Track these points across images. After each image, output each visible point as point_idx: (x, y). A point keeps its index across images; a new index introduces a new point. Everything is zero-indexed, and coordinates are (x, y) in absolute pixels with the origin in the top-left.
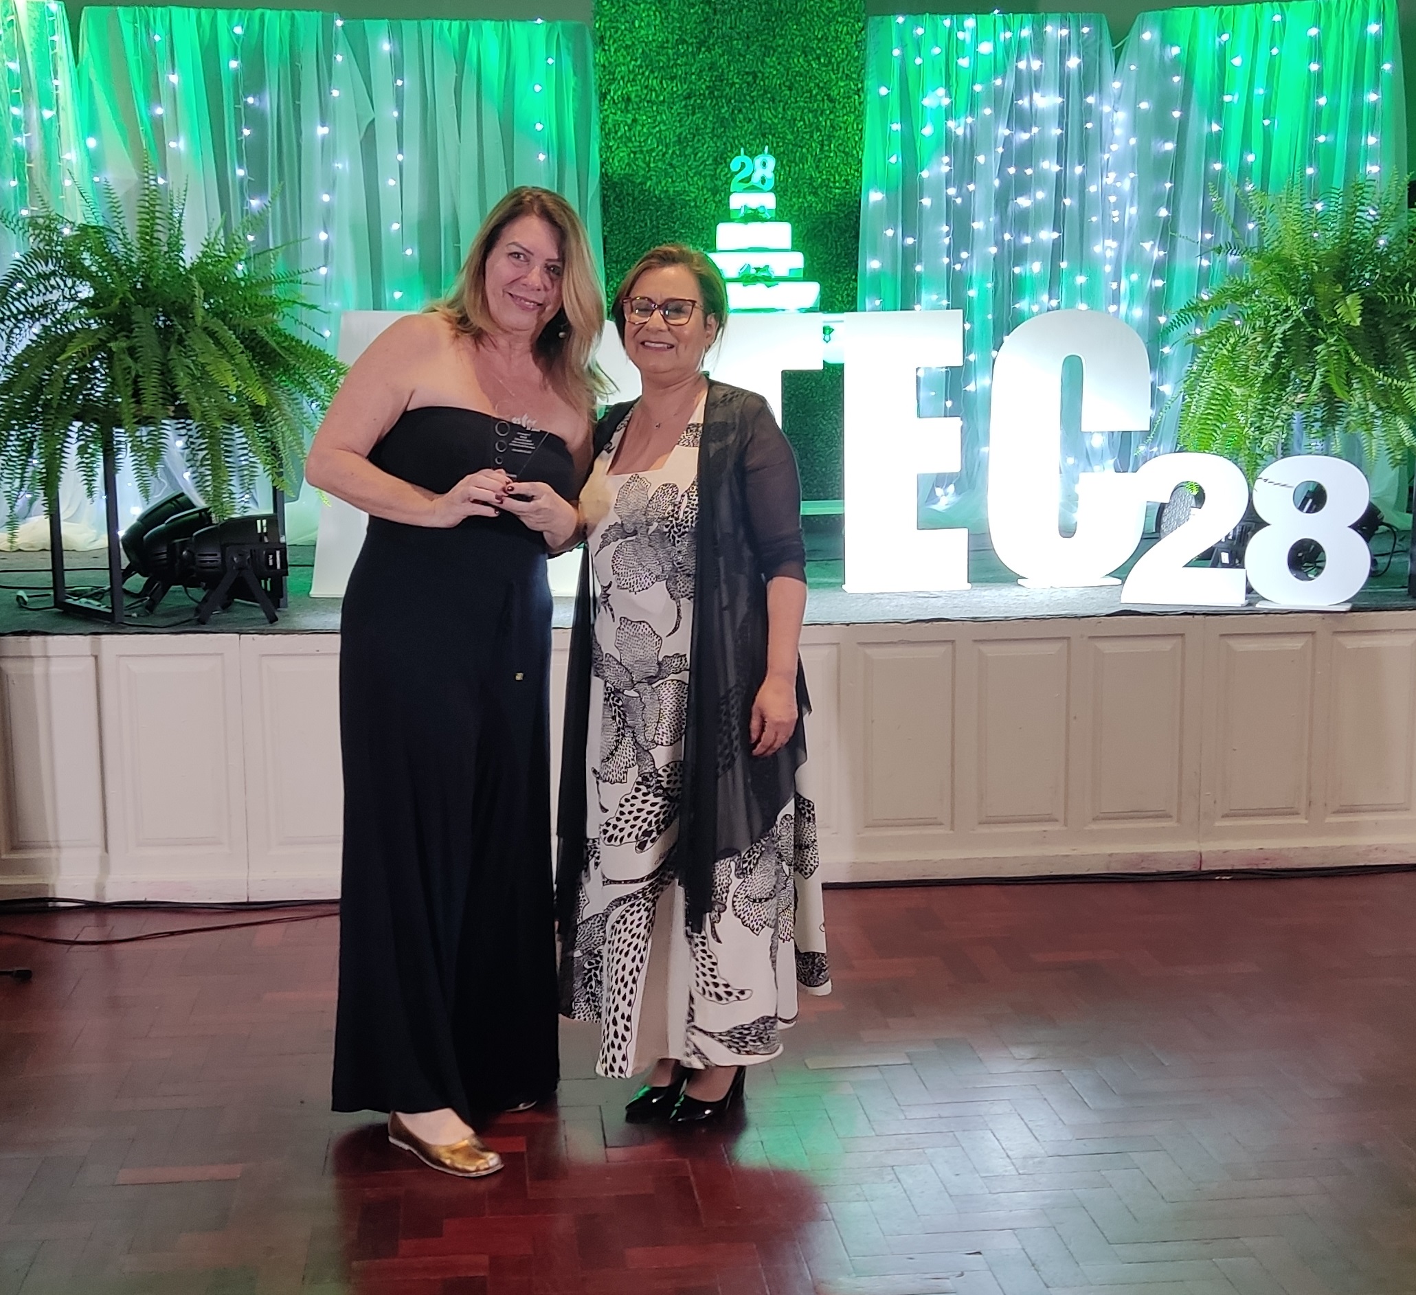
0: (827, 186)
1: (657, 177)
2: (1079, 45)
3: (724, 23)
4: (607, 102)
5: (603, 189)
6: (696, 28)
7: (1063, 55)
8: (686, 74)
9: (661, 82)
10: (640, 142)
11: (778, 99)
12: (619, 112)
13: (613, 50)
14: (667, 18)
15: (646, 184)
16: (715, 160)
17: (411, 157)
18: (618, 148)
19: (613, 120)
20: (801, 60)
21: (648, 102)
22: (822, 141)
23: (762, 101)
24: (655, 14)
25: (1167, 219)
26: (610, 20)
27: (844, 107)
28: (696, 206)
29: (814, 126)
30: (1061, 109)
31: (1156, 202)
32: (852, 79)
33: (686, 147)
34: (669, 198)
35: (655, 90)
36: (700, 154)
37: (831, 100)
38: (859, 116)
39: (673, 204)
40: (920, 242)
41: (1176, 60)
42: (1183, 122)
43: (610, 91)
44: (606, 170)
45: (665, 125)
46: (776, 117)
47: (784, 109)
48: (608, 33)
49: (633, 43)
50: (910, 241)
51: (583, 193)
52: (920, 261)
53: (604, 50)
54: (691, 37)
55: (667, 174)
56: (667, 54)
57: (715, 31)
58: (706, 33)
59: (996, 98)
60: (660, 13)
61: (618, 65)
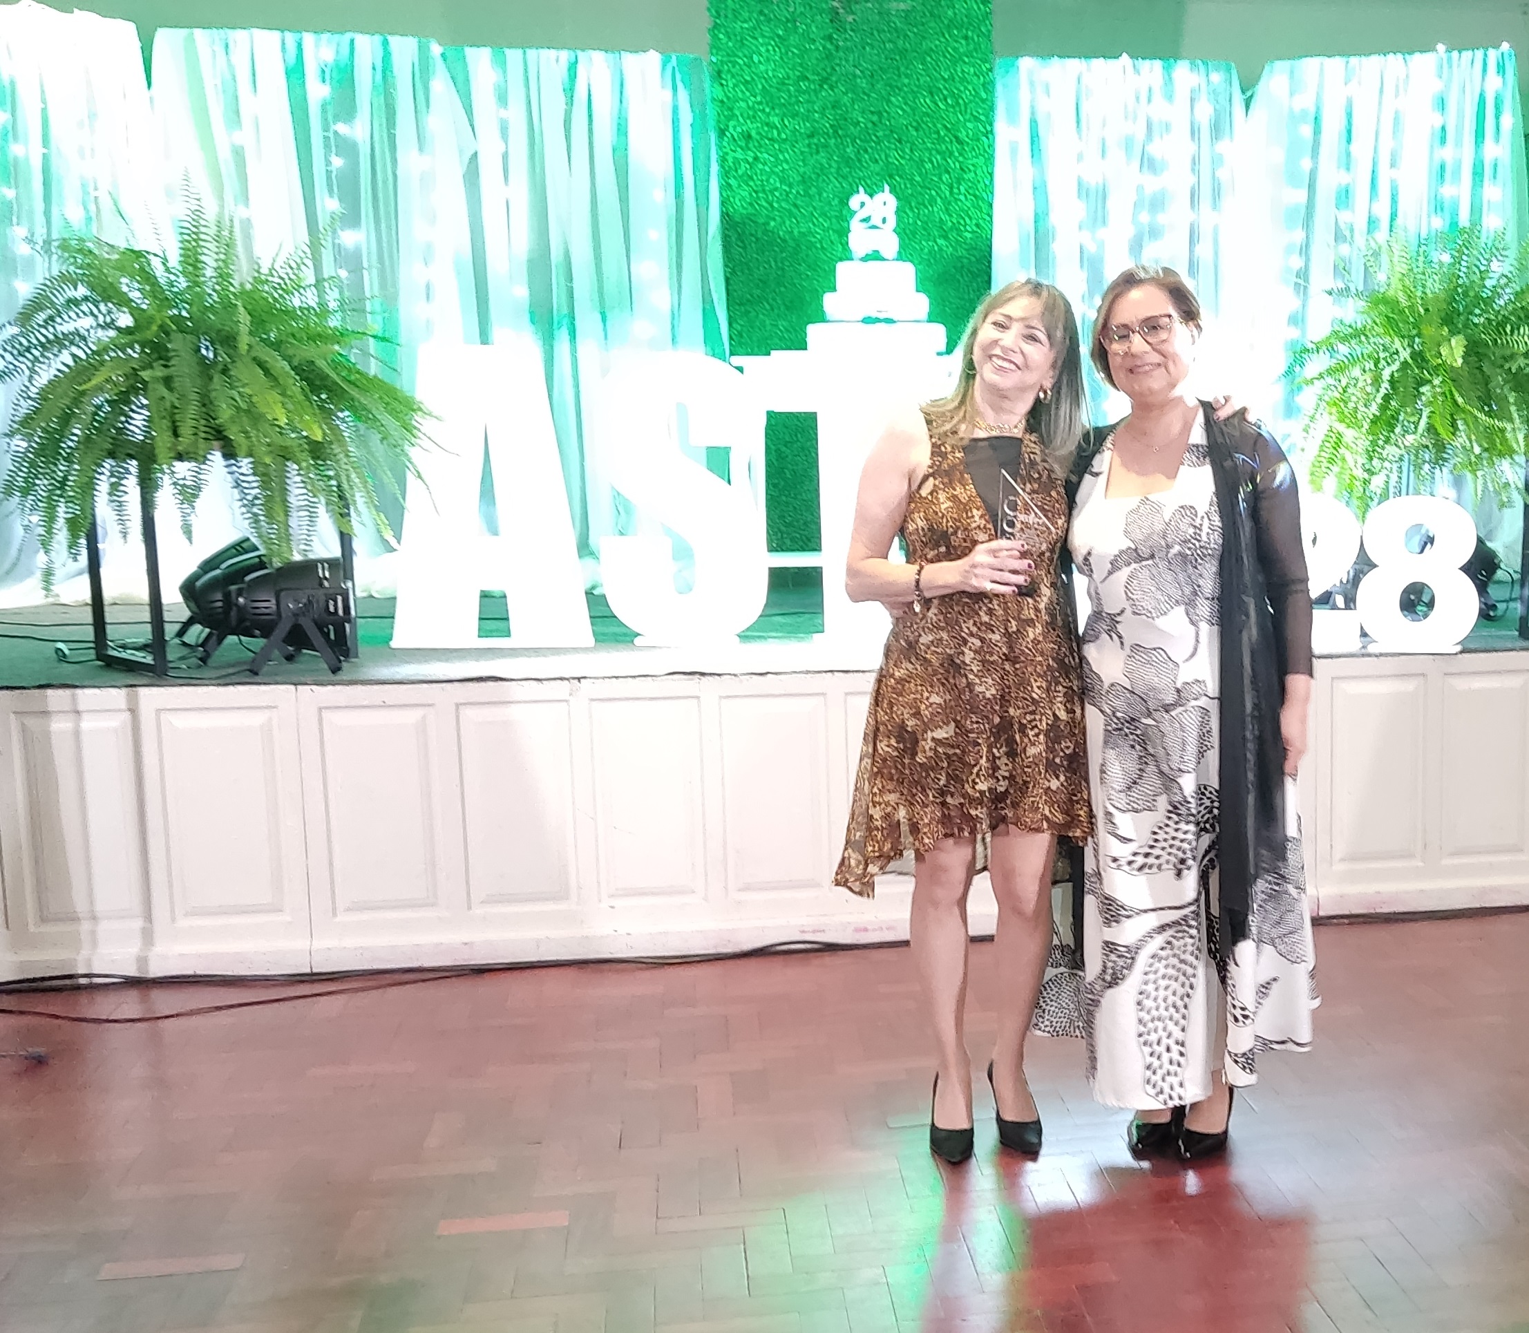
0: (958, 230)
1: (780, 217)
2: (1209, 94)
3: (847, 61)
4: (726, 139)
5: (724, 229)
6: (817, 65)
7: (1193, 102)
8: (809, 111)
9: (783, 120)
10: (762, 181)
11: (905, 138)
12: (739, 150)
13: (731, 85)
14: (787, 53)
15: (768, 224)
16: (840, 199)
17: (519, 192)
18: (739, 186)
19: (734, 158)
20: (928, 101)
21: (769, 139)
22: (952, 184)
23: (889, 142)
24: (774, 50)
25: (1299, 268)
26: (728, 55)
27: (973, 149)
28: (823, 247)
29: (943, 168)
30: (1193, 157)
31: (1288, 249)
32: (980, 121)
33: (810, 187)
34: (794, 240)
35: (777, 128)
36: (824, 195)
37: (960, 142)
38: (988, 159)
39: (798, 245)
41: (1305, 110)
43: (728, 126)
44: (727, 209)
45: (787, 162)
46: (902, 158)
47: (911, 150)
48: (726, 67)
49: (753, 79)
51: (703, 232)
53: (722, 85)
54: (814, 74)
55: (791, 214)
56: (789, 91)
57: (837, 68)
58: (829, 70)
59: (1128, 145)
60: (779, 48)
61: (737, 101)
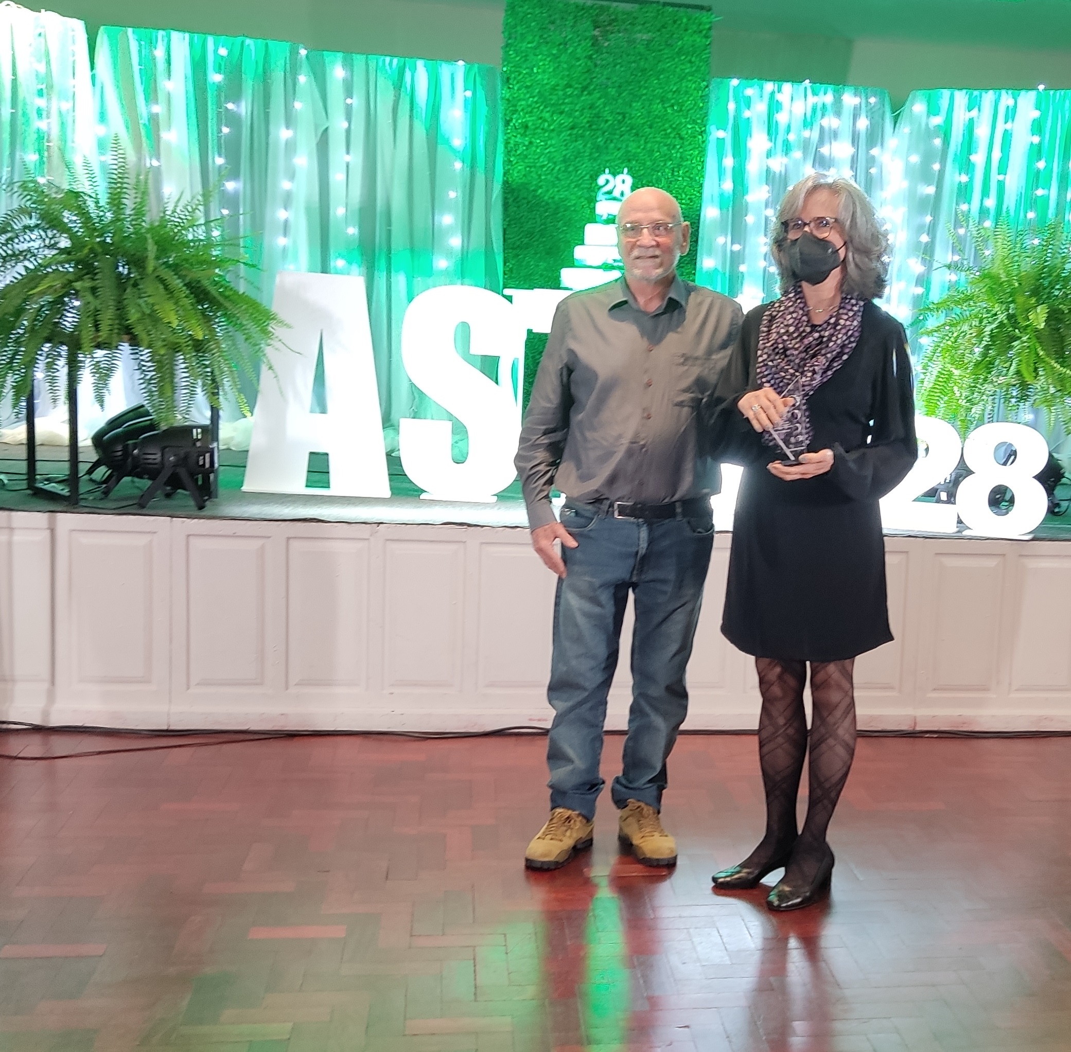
1: (546, 186)
2: (867, 112)
3: (602, 74)
4: (510, 127)
5: (504, 193)
6: (580, 76)
7: (855, 117)
8: (571, 110)
9: (552, 116)
10: (534, 159)
11: (641, 134)
12: (519, 136)
14: (558, 67)
15: (537, 191)
16: (591, 177)
17: (356, 158)
18: (517, 163)
19: (514, 141)
20: (659, 106)
21: (541, 129)
23: (629, 135)
24: (549, 65)
25: (927, 244)
26: (515, 66)
27: (690, 144)
28: (576, 211)
29: (668, 156)
30: (853, 157)
31: (920, 229)
32: (697, 123)
33: (569, 165)
34: (555, 203)
35: (547, 121)
36: (579, 172)
37: (682, 138)
38: (702, 151)
39: (558, 208)
40: (744, 248)
41: (938, 127)
42: (942, 172)
43: (512, 119)
44: (507, 178)
45: (554, 147)
47: (645, 142)
48: (513, 75)
49: (532, 84)
50: (736, 247)
51: (489, 195)
52: (743, 263)
53: (509, 88)
54: (577, 83)
55: (554, 185)
56: (558, 94)
57: (595, 80)
58: (588, 81)
59: (805, 145)
60: (553, 63)
61: (520, 100)
